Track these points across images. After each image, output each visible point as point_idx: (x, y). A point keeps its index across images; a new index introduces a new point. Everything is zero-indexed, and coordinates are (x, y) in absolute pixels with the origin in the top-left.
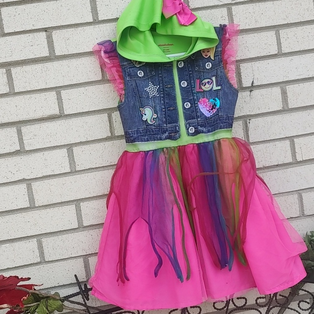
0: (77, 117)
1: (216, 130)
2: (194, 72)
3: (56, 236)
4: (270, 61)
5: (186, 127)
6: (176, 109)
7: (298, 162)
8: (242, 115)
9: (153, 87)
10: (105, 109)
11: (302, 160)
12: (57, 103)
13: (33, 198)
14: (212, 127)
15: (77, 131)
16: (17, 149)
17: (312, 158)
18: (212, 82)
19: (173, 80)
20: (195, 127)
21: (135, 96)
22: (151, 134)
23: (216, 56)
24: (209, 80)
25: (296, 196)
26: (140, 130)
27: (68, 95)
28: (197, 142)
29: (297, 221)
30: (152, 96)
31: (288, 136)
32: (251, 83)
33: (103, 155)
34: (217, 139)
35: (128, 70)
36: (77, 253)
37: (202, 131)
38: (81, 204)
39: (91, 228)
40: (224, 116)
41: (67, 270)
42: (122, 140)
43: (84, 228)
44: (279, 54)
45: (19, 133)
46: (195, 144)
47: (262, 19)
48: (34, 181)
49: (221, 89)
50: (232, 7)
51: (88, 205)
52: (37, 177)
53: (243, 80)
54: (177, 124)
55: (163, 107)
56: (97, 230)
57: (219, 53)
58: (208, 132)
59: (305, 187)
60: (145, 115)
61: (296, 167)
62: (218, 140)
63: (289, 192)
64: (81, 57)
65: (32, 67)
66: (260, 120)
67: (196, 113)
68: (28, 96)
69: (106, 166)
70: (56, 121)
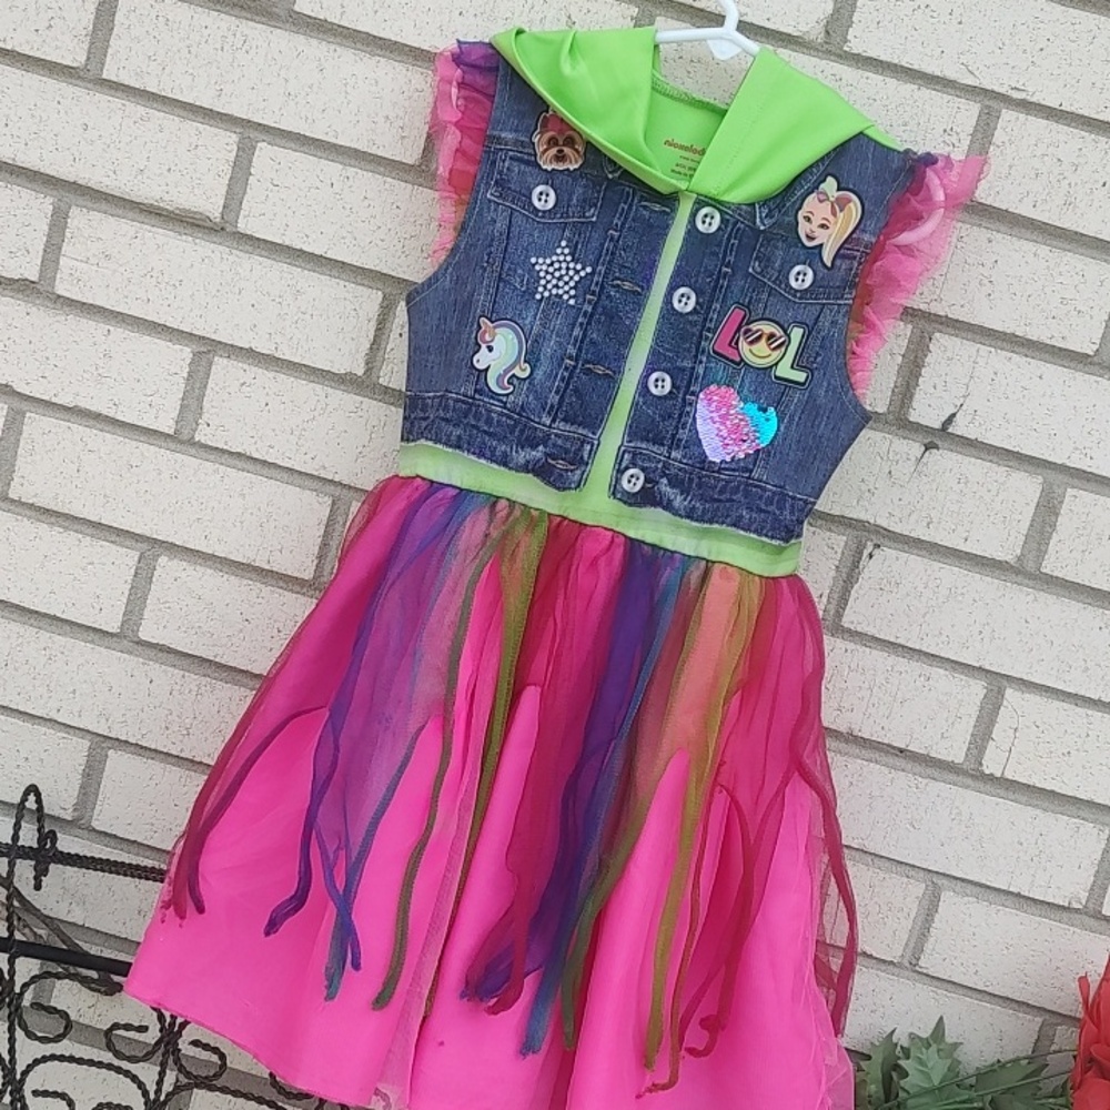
0: (274, 259)
1: (717, 522)
2: (739, 276)
3: (31, 625)
4: (1054, 373)
5: (619, 459)
6: (612, 380)
7: (982, 773)
8: (855, 517)
9: (568, 263)
10: (383, 274)
11: (998, 775)
12: (228, 176)
13: (14, 466)
14: (707, 506)
15: (253, 306)
16: (26, 276)
17: (1038, 785)
18: (786, 344)
19: (651, 268)
20: (651, 475)
21: (485, 265)
22: (477, 428)
23: (845, 257)
24: (778, 332)
25: (918, 889)
26: (450, 395)
27: (277, 167)
28: (632, 534)
29: (879, 972)
30: (546, 294)
31: (988, 667)
32: (943, 419)
33: (305, 430)
34: (705, 555)
35: (506, 164)
36: (77, 714)
37: (670, 501)
38: (163, 560)
39: (160, 655)
40: (768, 486)
41: (23, 754)
42: (393, 408)
43: (137, 643)
44: (1095, 359)
45: (58, 224)
46: (623, 535)
47: (1096, 204)
48: (40, 411)
49: (803, 384)
50: (1004, 111)
51: (184, 575)
52: (54, 400)
53: (918, 396)
54: (590, 435)
55: (572, 350)
56: (177, 671)
57: (858, 251)
58: (689, 517)
59: (966, 873)
60: (490, 349)
61: (967, 787)
62: (708, 561)
63: (902, 863)
64: (379, 52)
65: (196, 16)
66: (915, 563)
67: (677, 428)
68: (138, 110)
69: (300, 473)
70: (197, 241)
